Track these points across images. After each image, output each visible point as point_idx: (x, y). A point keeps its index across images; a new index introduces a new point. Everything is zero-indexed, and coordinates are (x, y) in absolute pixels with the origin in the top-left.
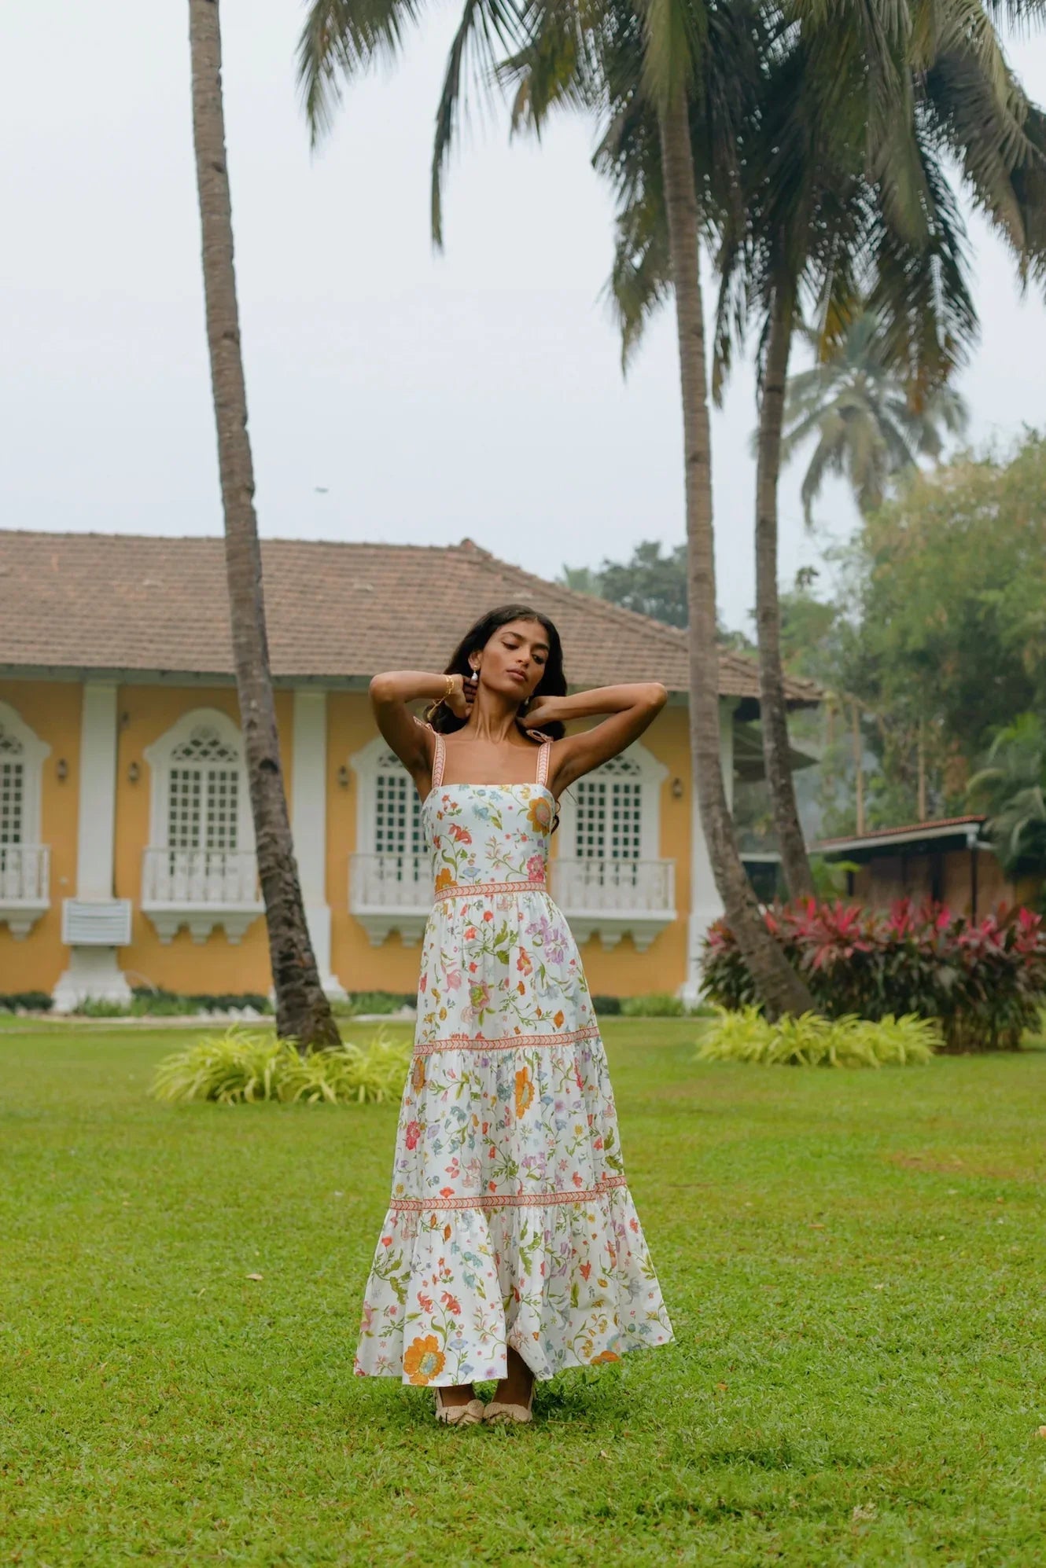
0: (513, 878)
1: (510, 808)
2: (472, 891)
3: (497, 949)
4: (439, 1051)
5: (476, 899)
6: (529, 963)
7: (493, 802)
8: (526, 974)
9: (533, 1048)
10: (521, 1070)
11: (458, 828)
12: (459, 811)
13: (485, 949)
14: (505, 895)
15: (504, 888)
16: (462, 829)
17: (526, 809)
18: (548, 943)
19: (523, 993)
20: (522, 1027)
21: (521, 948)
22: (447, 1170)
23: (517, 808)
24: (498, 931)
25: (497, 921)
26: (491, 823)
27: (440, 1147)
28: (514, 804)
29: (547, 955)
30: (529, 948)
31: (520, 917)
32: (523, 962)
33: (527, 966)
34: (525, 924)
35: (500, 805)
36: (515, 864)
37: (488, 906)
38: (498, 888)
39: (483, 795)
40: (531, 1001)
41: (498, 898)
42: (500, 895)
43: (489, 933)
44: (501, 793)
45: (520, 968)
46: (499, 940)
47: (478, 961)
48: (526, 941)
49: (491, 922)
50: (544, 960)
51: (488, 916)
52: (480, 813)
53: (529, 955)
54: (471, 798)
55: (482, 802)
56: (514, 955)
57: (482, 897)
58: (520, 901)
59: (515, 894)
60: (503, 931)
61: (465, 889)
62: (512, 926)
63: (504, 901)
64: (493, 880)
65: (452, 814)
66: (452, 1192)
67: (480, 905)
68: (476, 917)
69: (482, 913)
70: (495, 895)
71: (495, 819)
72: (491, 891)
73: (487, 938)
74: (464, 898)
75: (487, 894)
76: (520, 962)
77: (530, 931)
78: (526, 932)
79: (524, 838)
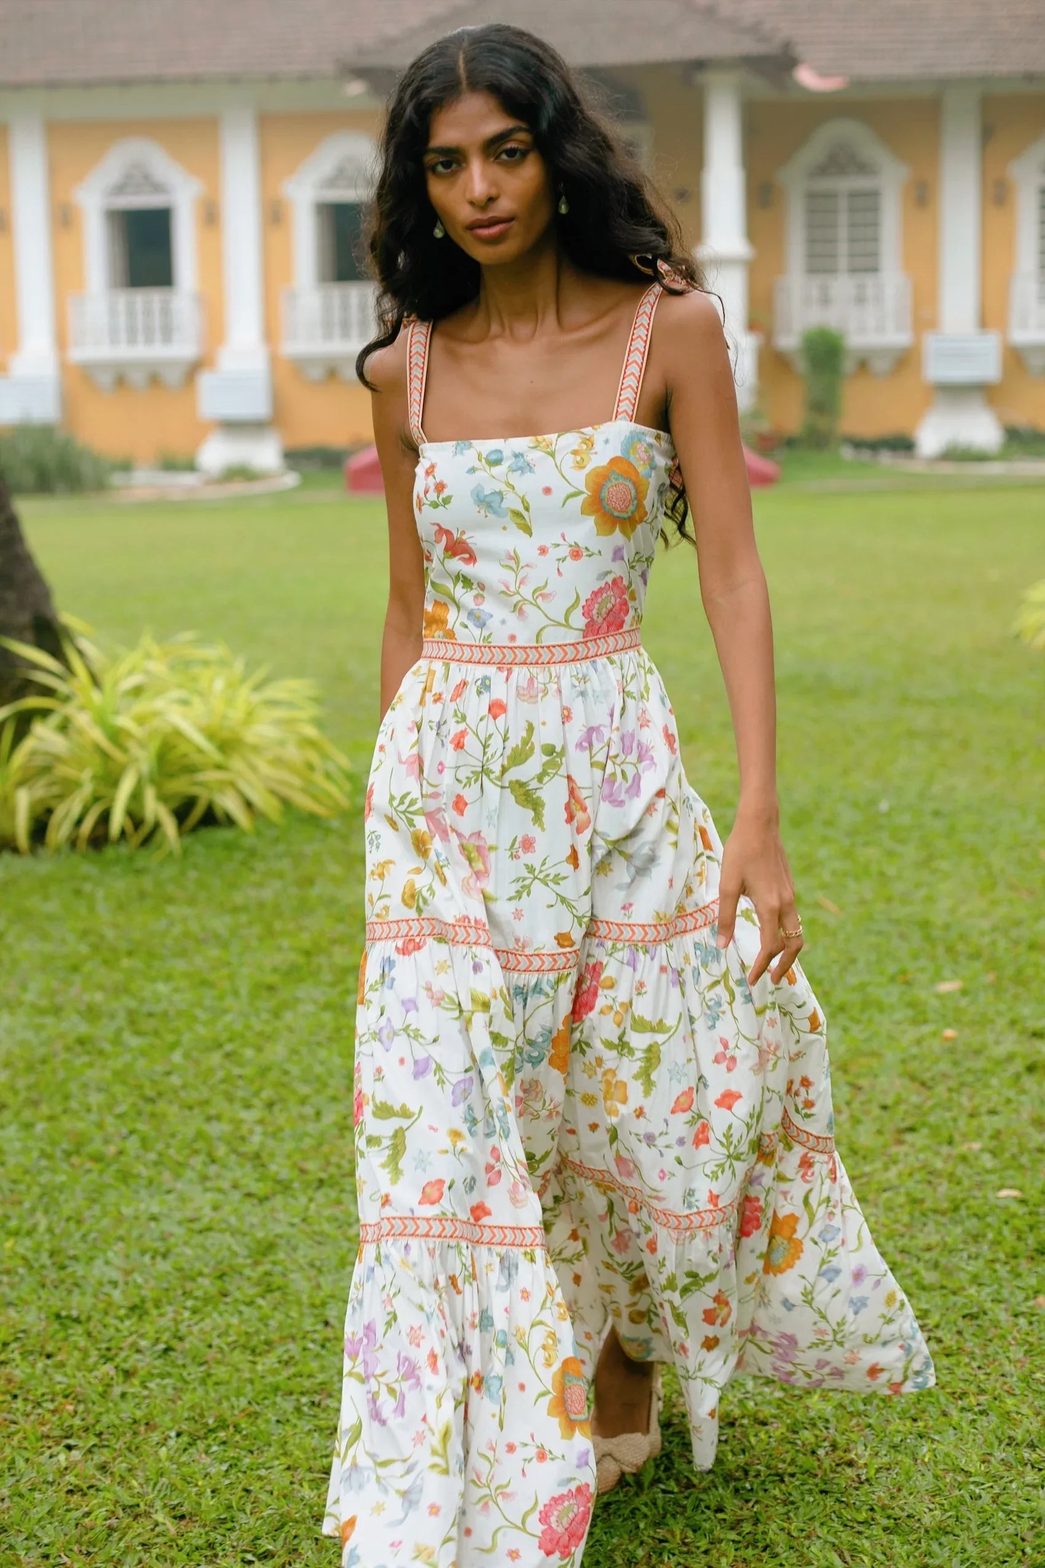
0: (554, 636)
1: (547, 491)
2: (477, 656)
3: (514, 774)
5: (480, 671)
6: (584, 809)
7: (514, 479)
8: (579, 831)
11: (448, 533)
12: (447, 501)
13: (485, 771)
14: (534, 670)
15: (533, 656)
16: (456, 536)
17: (581, 493)
19: (576, 866)
21: (569, 778)
23: (561, 490)
24: (514, 741)
26: (508, 520)
28: (554, 482)
30: (584, 778)
31: (566, 716)
32: (574, 807)
33: (580, 816)
34: (576, 731)
35: (528, 485)
36: (556, 608)
37: (500, 691)
38: (521, 656)
39: (498, 462)
41: (520, 674)
42: (525, 668)
43: (496, 743)
44: (533, 456)
45: (570, 818)
46: (519, 757)
47: (470, 794)
48: (579, 765)
49: (501, 719)
51: (496, 709)
52: (487, 502)
53: (583, 794)
54: (472, 470)
55: (491, 480)
56: (554, 794)
57: (491, 670)
58: (565, 682)
59: (553, 668)
60: (526, 741)
61: (467, 650)
62: (548, 733)
63: (531, 680)
64: (513, 638)
65: (437, 505)
67: (485, 685)
68: (476, 706)
69: (486, 700)
70: (516, 669)
71: (517, 514)
72: (509, 658)
73: (490, 751)
74: (464, 666)
75: (500, 665)
76: (568, 807)
77: (587, 742)
78: (579, 746)
79: (576, 554)
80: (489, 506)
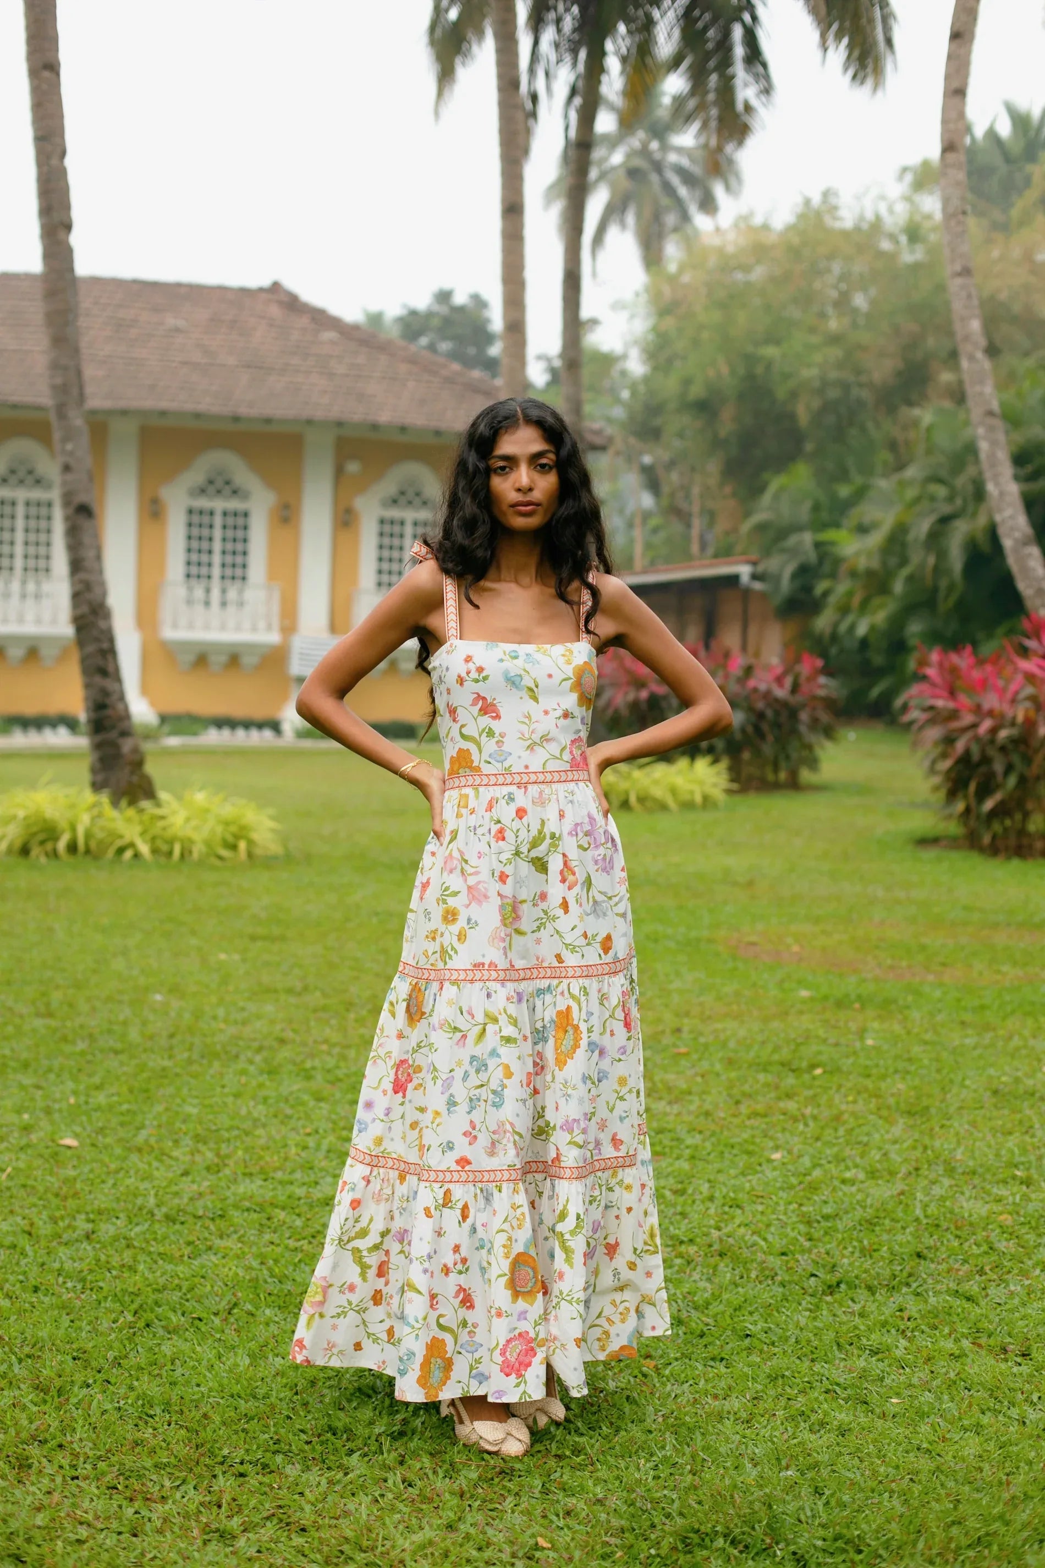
0: (552, 766)
1: (550, 676)
2: (500, 781)
3: (534, 854)
4: (455, 982)
5: (505, 790)
6: (574, 874)
7: (529, 666)
8: (570, 888)
9: (581, 980)
10: (564, 1008)
11: (484, 699)
12: (485, 678)
13: (518, 854)
14: (543, 786)
15: (541, 777)
16: (489, 701)
17: (570, 678)
18: (597, 847)
19: (566, 911)
20: (566, 955)
21: (564, 855)
22: (465, 1134)
23: (558, 676)
24: (534, 832)
25: (532, 819)
26: (525, 694)
27: (455, 1104)
28: (554, 671)
29: (596, 862)
30: (573, 854)
31: (562, 816)
32: (565, 872)
33: (571, 878)
34: (567, 825)
35: (538, 673)
36: (554, 748)
37: (522, 800)
38: (533, 778)
39: (516, 657)
40: (577, 922)
41: (533, 790)
42: (536, 786)
43: (523, 834)
44: (538, 656)
45: (563, 881)
46: (534, 844)
47: (509, 870)
48: (570, 846)
49: (525, 820)
50: (591, 868)
51: (521, 813)
52: (513, 682)
53: (573, 864)
54: (501, 660)
55: (514, 667)
56: (555, 864)
57: (513, 789)
58: (561, 795)
59: (554, 786)
60: (540, 832)
61: (492, 778)
62: (552, 826)
63: (541, 793)
64: (527, 767)
65: (477, 681)
66: (469, 1163)
67: (511, 798)
68: (506, 813)
69: (513, 808)
70: (530, 787)
71: (531, 690)
72: (524, 780)
73: (520, 840)
74: (491, 788)
75: (519, 785)
76: (562, 872)
77: (574, 833)
78: (570, 834)
79: (566, 715)
80: (513, 683)
